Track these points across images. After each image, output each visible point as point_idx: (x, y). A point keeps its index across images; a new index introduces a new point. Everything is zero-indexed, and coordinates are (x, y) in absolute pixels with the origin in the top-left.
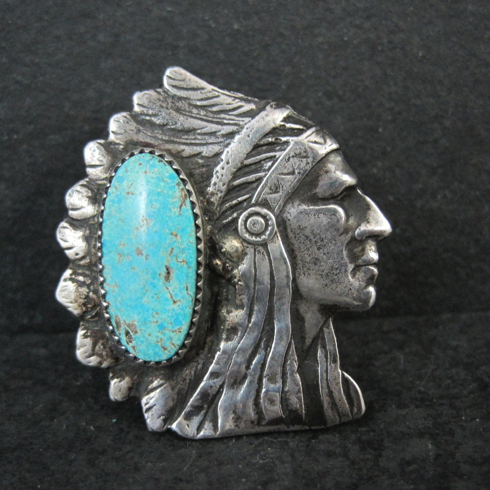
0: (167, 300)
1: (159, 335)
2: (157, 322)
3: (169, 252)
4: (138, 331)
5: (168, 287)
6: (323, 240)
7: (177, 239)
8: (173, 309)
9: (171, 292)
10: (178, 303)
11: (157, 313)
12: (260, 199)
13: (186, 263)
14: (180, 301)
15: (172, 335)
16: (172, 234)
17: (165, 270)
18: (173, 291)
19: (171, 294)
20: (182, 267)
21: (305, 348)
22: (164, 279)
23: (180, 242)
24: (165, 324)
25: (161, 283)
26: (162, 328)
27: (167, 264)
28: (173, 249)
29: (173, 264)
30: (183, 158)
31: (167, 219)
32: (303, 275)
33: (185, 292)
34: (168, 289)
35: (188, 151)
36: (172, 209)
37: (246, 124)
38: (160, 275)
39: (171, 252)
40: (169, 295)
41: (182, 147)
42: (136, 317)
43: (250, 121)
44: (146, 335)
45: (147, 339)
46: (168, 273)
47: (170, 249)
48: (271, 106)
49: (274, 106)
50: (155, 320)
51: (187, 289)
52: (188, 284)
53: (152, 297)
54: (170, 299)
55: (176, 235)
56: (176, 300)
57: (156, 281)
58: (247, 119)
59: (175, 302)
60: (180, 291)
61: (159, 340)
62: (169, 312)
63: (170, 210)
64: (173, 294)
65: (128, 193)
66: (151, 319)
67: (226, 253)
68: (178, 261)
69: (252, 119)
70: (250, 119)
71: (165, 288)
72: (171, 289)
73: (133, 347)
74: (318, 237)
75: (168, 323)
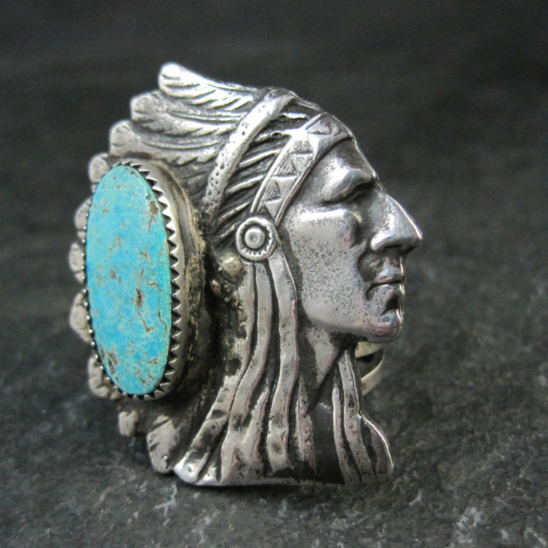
0: (140, 327)
1: (136, 365)
2: (133, 351)
3: (140, 274)
4: (118, 361)
5: (141, 313)
6: (331, 253)
7: (147, 259)
8: (147, 337)
9: (144, 318)
10: (151, 331)
11: (132, 342)
12: (259, 208)
13: (157, 285)
14: (153, 328)
15: (149, 366)
16: (142, 253)
17: (136, 294)
18: (146, 317)
19: (143, 321)
20: (152, 290)
21: (317, 386)
22: (136, 304)
23: (150, 262)
24: (141, 354)
25: (133, 308)
26: (137, 357)
27: (137, 287)
28: (143, 270)
29: (144, 289)
30: (178, 166)
31: (137, 237)
32: (310, 297)
33: (157, 318)
34: (140, 315)
35: (184, 157)
36: (142, 226)
37: (242, 119)
38: (132, 299)
39: (142, 273)
40: (141, 321)
41: (178, 154)
42: (115, 346)
43: (245, 116)
44: (125, 366)
45: (126, 370)
46: (140, 297)
47: (140, 271)
48: (271, 95)
49: (273, 94)
50: (131, 349)
51: (159, 316)
52: (159, 309)
53: (127, 324)
54: (143, 326)
55: (146, 255)
56: (149, 328)
57: (128, 306)
58: (243, 114)
59: (148, 330)
60: (152, 318)
61: (137, 372)
62: (143, 341)
63: (139, 226)
64: (146, 320)
65: (104, 211)
66: (128, 348)
67: (224, 273)
68: (148, 284)
69: (248, 113)
70: (246, 113)
71: (137, 314)
72: (143, 314)
73: (117, 378)
74: (325, 249)
75: (143, 353)
